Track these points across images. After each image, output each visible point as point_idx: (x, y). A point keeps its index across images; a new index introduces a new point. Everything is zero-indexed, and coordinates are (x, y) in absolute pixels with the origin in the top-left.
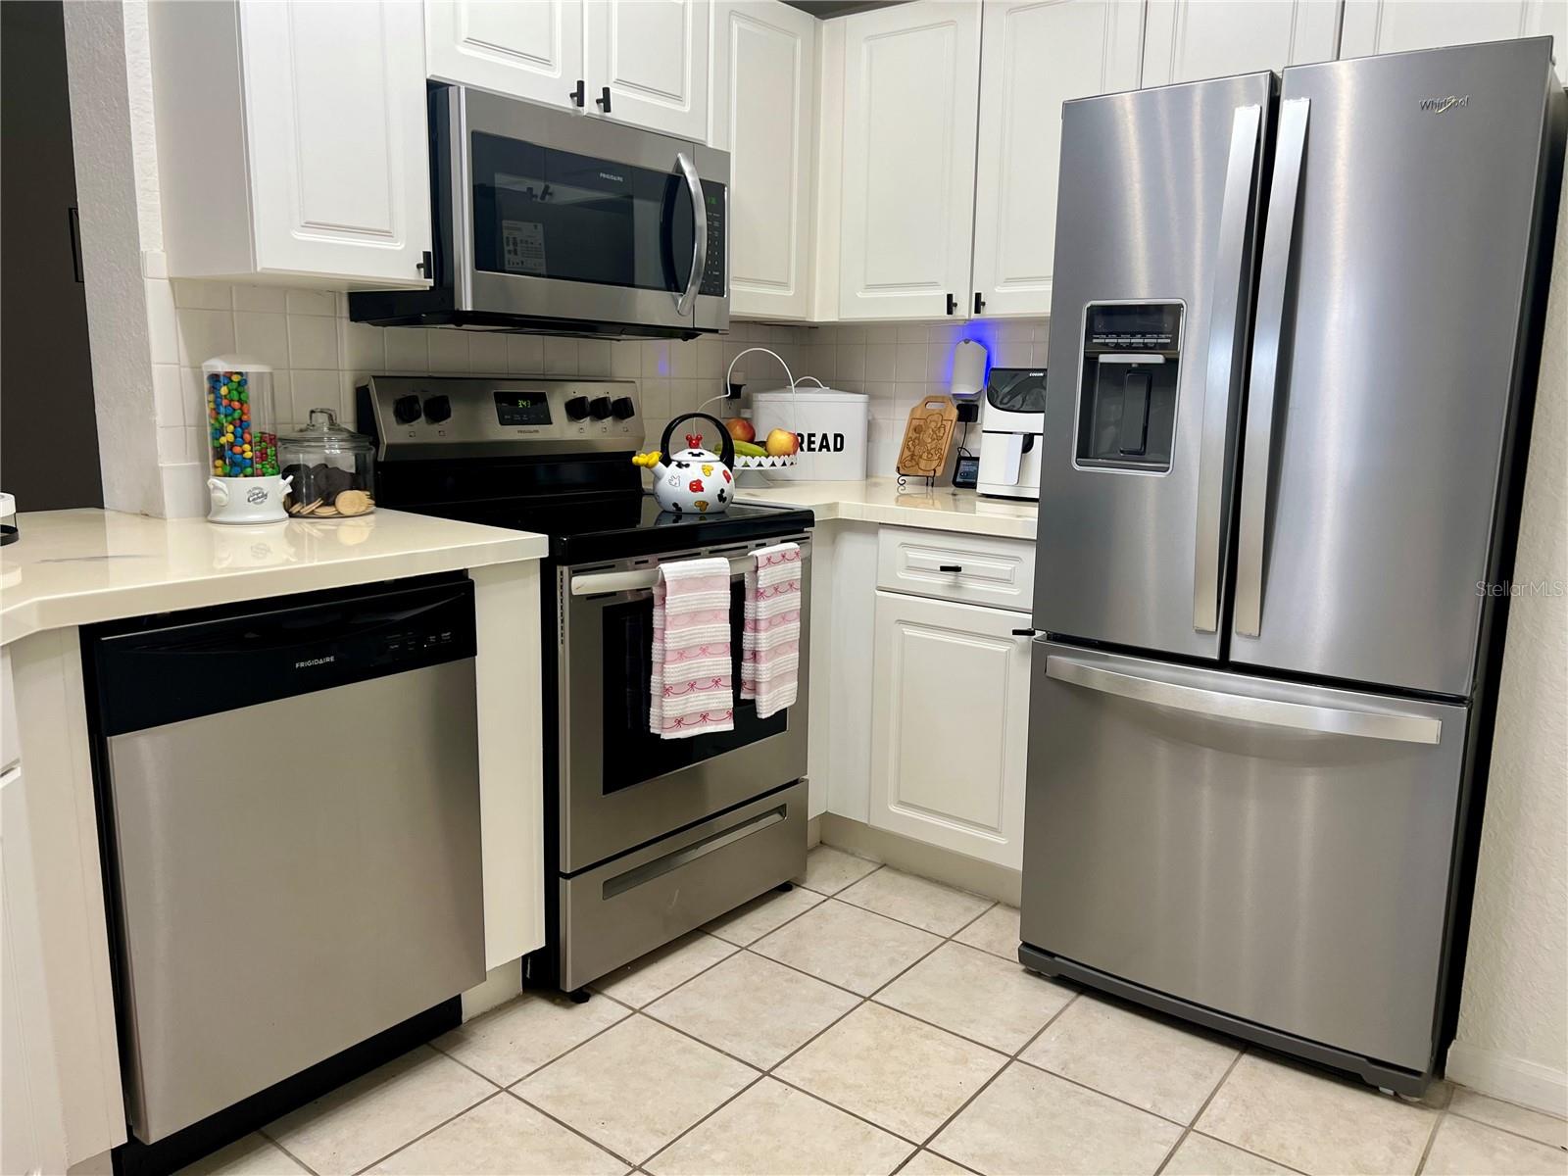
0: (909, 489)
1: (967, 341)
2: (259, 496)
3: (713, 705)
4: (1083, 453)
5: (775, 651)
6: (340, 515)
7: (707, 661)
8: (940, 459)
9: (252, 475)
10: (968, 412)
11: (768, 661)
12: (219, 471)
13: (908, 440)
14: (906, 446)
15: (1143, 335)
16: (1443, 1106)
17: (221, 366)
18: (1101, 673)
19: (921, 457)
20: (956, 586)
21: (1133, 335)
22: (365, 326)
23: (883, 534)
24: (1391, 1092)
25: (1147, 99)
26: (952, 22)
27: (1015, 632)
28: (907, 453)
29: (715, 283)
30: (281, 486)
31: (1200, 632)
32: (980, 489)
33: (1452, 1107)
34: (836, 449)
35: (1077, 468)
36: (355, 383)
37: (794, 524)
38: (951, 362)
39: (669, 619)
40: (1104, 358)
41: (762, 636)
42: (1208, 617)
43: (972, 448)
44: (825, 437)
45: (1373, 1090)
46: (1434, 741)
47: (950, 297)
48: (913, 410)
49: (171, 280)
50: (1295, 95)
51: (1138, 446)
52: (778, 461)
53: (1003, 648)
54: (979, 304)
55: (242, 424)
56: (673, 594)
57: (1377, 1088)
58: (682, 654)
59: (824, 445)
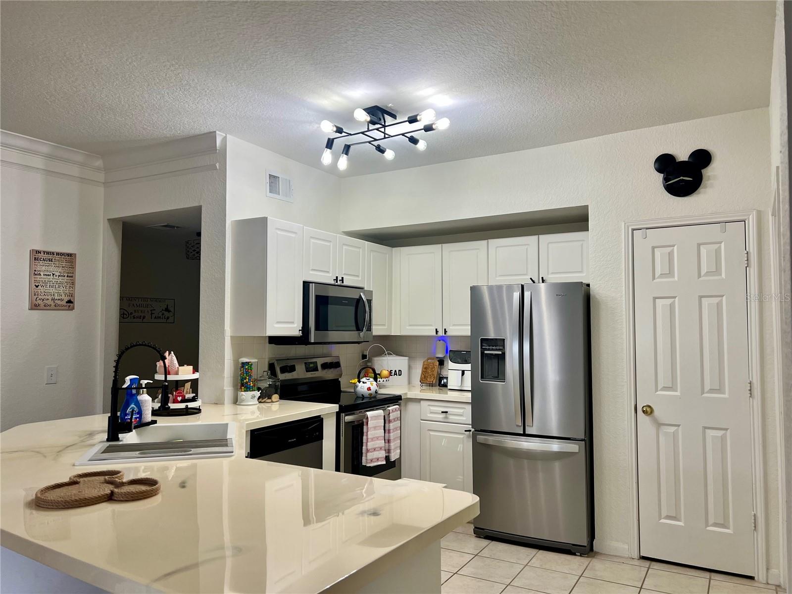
0: (424, 388)
1: (440, 341)
2: (253, 397)
3: (380, 456)
4: (482, 377)
5: (395, 439)
6: (272, 402)
7: (378, 442)
8: (434, 378)
9: (252, 391)
10: (441, 362)
11: (393, 442)
12: (243, 390)
13: (423, 372)
14: (422, 373)
15: (496, 346)
16: (593, 557)
17: (245, 360)
18: (492, 439)
19: (427, 377)
20: (446, 418)
21: (493, 346)
22: (273, 345)
23: (422, 402)
24: (579, 554)
25: (490, 288)
26: (433, 253)
27: (466, 431)
28: (423, 376)
29: (369, 329)
30: (258, 394)
31: (517, 426)
32: (449, 387)
33: (596, 557)
34: (399, 375)
35: (481, 382)
36: (269, 362)
37: (395, 400)
38: (435, 348)
39: (369, 429)
40: (486, 352)
41: (391, 434)
42: (520, 423)
43: (444, 374)
44: (395, 371)
45: (574, 554)
46: (577, 451)
47: (436, 329)
48: (424, 362)
49: (231, 336)
50: (528, 290)
51: (497, 376)
52: (385, 380)
53: (462, 436)
54: (445, 332)
55: (250, 376)
56: (370, 421)
57: (575, 553)
58: (372, 439)
59: (395, 374)
